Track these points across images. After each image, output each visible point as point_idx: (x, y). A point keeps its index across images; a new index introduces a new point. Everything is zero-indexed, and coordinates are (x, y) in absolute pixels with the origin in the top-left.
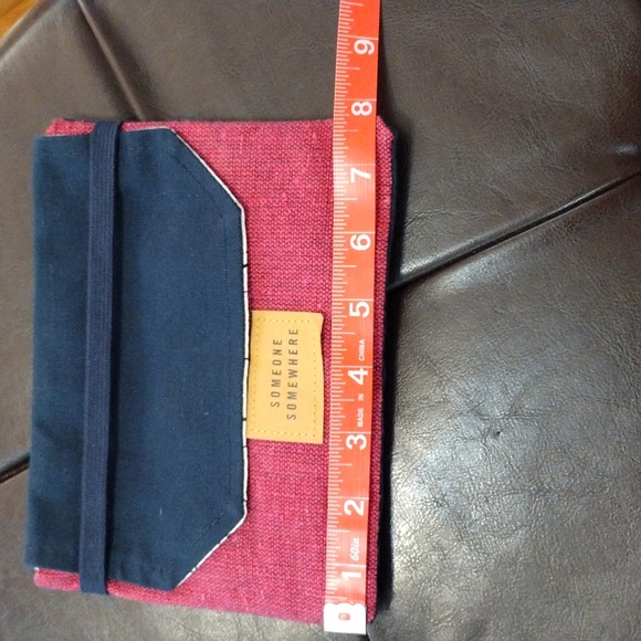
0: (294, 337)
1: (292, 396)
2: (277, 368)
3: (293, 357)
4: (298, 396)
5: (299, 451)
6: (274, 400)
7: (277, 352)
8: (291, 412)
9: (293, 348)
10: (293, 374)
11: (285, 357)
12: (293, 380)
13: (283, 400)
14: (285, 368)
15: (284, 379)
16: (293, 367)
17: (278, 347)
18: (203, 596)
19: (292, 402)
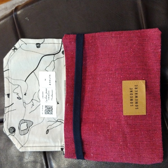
0: (136, 87)
1: (137, 103)
2: (131, 96)
3: (136, 92)
4: (138, 103)
5: (140, 117)
6: (132, 104)
7: (131, 91)
8: (137, 107)
9: (136, 90)
10: (136, 97)
11: (134, 93)
12: (136, 99)
13: (134, 104)
14: (134, 96)
15: (134, 98)
16: (136, 95)
17: (131, 90)
18: (112, 159)
19: (137, 104)
